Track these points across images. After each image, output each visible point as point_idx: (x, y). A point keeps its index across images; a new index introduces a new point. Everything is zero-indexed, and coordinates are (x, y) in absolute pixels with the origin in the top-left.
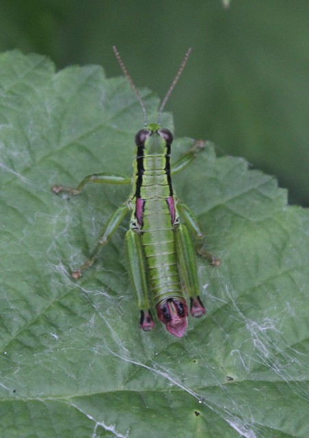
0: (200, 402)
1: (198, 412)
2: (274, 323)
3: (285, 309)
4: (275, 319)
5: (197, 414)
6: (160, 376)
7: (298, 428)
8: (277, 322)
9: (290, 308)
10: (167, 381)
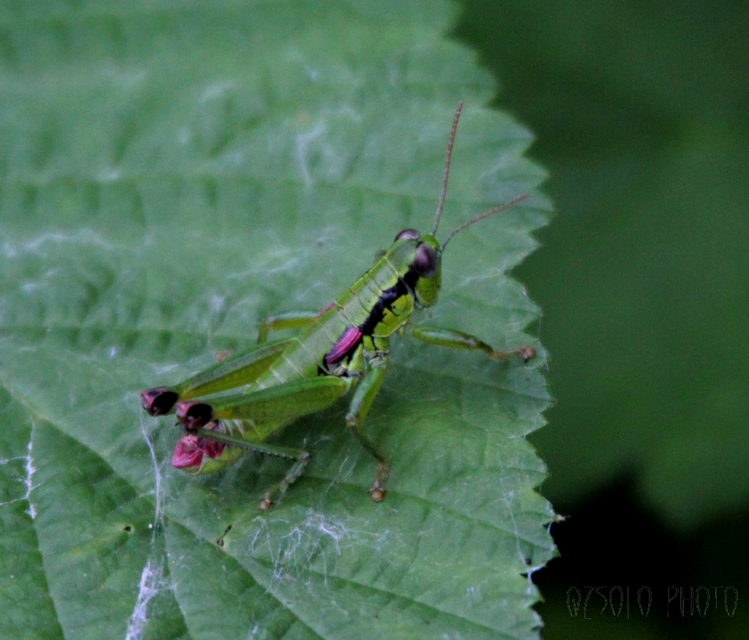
0: (151, 526)
1: (133, 529)
2: (345, 536)
3: (377, 535)
4: (351, 534)
5: (128, 529)
6: (152, 474)
7: (202, 629)
8: (349, 537)
9: (384, 537)
10: (153, 485)
